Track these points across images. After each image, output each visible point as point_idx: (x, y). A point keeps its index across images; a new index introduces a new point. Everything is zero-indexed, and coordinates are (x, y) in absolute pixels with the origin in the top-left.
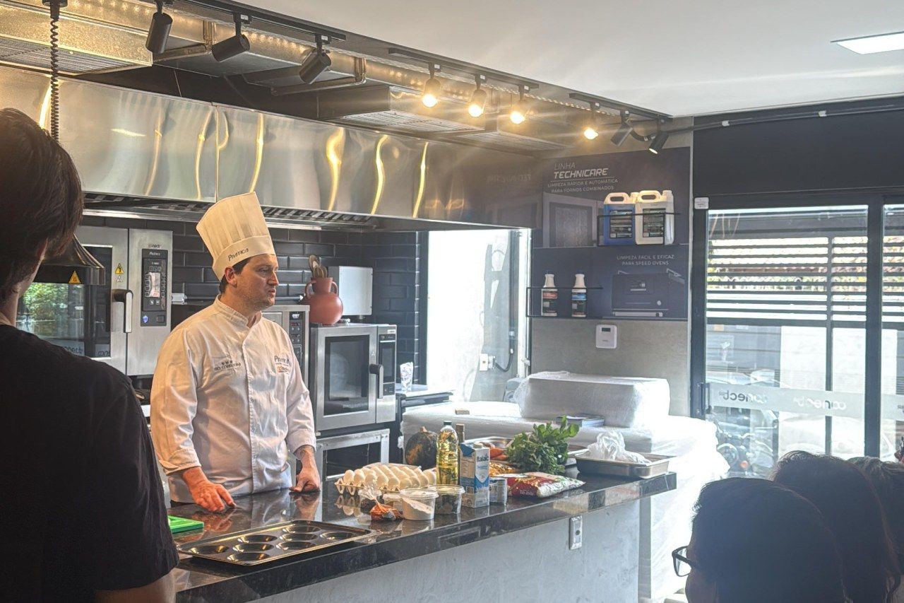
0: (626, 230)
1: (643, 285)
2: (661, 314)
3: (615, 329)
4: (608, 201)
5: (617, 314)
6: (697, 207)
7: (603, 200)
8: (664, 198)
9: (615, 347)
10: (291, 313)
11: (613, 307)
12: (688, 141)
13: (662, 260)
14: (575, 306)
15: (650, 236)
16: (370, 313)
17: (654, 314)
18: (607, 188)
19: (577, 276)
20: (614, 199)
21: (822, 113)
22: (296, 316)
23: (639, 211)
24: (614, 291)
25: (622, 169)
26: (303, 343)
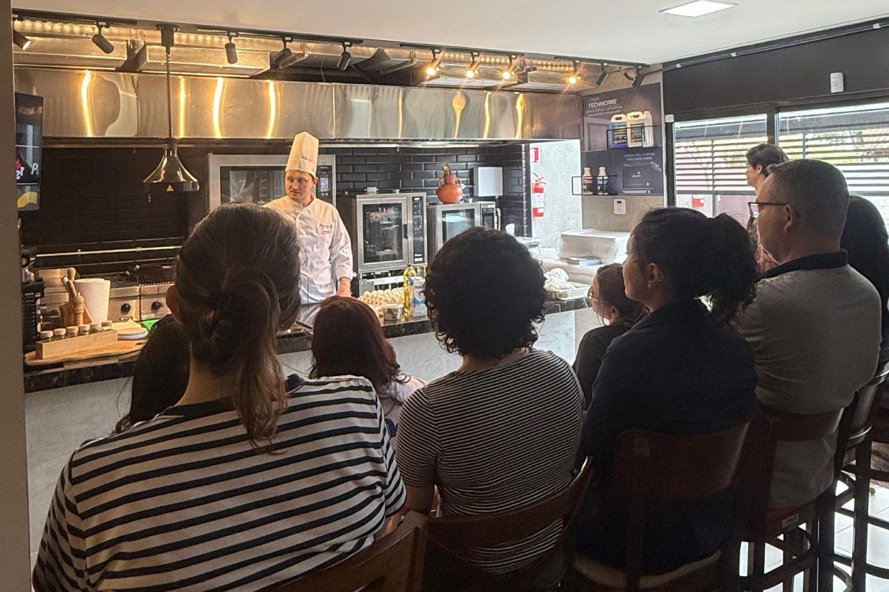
0: (623, 138)
1: (639, 173)
2: (649, 192)
3: (623, 201)
4: (613, 120)
5: (626, 192)
6: (667, 121)
7: (610, 119)
8: (645, 117)
9: (625, 213)
10: (413, 198)
11: (624, 187)
12: (659, 78)
13: (649, 156)
14: (599, 188)
15: (635, 141)
16: (502, 195)
17: (645, 192)
18: (612, 112)
19: (600, 168)
20: (617, 119)
21: (734, 55)
22: (418, 199)
23: (628, 126)
24: (623, 178)
25: (624, 99)
26: (422, 214)
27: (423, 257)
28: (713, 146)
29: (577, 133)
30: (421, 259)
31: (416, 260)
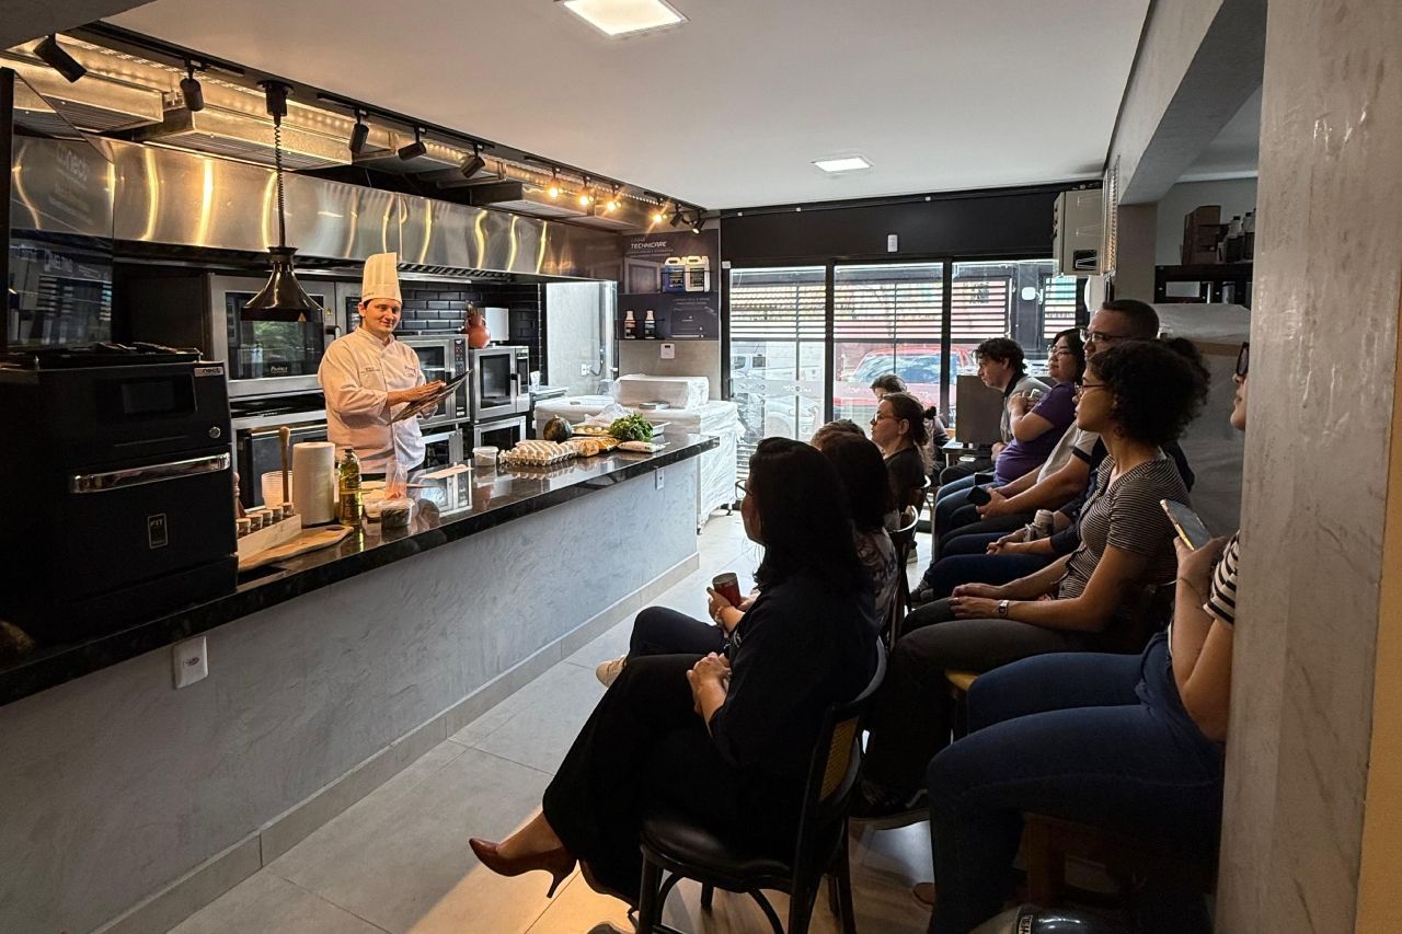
0: (679, 282)
1: (691, 317)
2: (702, 336)
3: (672, 345)
4: (667, 263)
5: (673, 336)
6: (723, 267)
7: (664, 262)
8: (703, 261)
9: (673, 357)
10: (455, 340)
11: (673, 332)
12: (716, 225)
13: (702, 301)
14: (647, 332)
15: (694, 286)
16: (508, 339)
17: (698, 336)
18: (666, 255)
19: (648, 312)
20: (671, 262)
21: (799, 210)
22: (459, 342)
23: (687, 269)
24: (672, 322)
25: (675, 242)
26: (464, 361)
27: (465, 410)
28: (798, 292)
29: (616, 274)
30: (463, 413)
31: (458, 414)
